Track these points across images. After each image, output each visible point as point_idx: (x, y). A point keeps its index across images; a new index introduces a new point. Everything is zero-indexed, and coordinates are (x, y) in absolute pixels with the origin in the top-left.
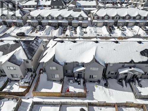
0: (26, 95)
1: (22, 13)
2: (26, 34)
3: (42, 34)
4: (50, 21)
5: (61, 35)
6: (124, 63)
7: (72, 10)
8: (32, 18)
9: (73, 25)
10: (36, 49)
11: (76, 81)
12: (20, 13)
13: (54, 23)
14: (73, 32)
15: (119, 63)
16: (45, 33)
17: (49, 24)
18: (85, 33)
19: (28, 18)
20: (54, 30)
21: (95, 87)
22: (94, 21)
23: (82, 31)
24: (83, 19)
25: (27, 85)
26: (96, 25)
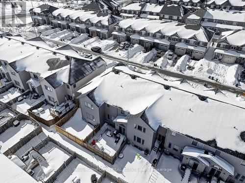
0: (51, 126)
1: (110, 21)
2: (102, 51)
3: (122, 55)
4: (142, 38)
5: (148, 62)
6: (194, 139)
7: (185, 25)
8: (121, 30)
9: (176, 50)
10: (87, 73)
11: (114, 136)
12: (108, 21)
13: (147, 42)
14: (170, 62)
15: (186, 135)
16: (126, 55)
17: (141, 43)
18: (191, 68)
19: (115, 28)
20: (142, 53)
21: (136, 157)
22: (217, 51)
23: (188, 63)
24: (197, 43)
25: (56, 114)
26: (220, 60)
